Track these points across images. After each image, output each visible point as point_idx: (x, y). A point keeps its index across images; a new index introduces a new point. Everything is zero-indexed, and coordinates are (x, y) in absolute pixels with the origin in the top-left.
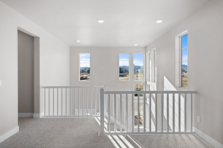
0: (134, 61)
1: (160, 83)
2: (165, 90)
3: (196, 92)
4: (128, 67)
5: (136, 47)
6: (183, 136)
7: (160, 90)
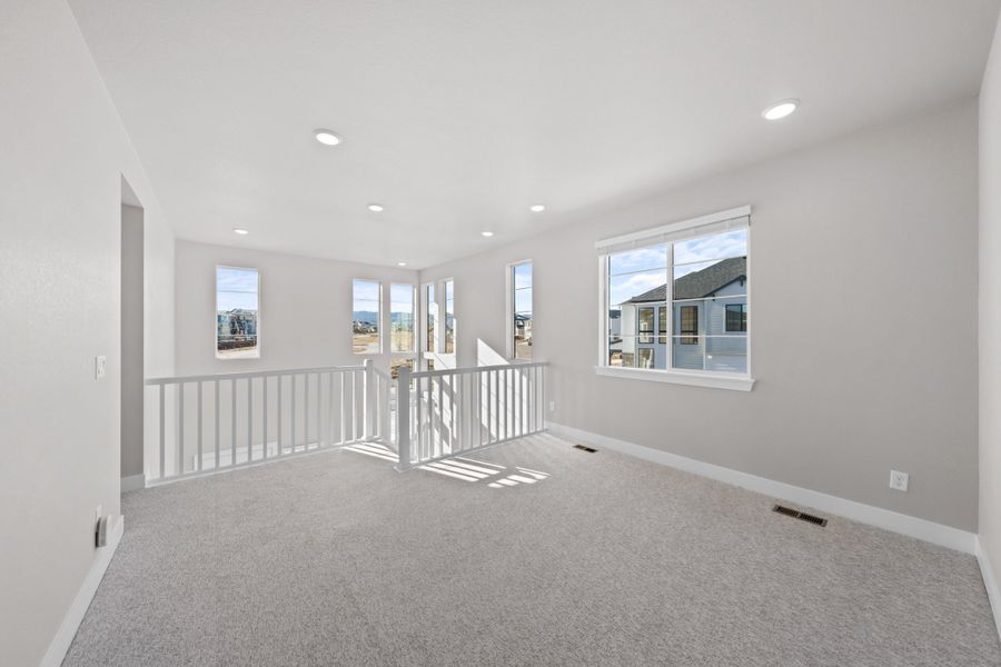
0: (392, 304)
1: (467, 353)
2: (480, 365)
3: (548, 364)
4: (374, 314)
5: (402, 269)
6: (536, 437)
7: (466, 365)
